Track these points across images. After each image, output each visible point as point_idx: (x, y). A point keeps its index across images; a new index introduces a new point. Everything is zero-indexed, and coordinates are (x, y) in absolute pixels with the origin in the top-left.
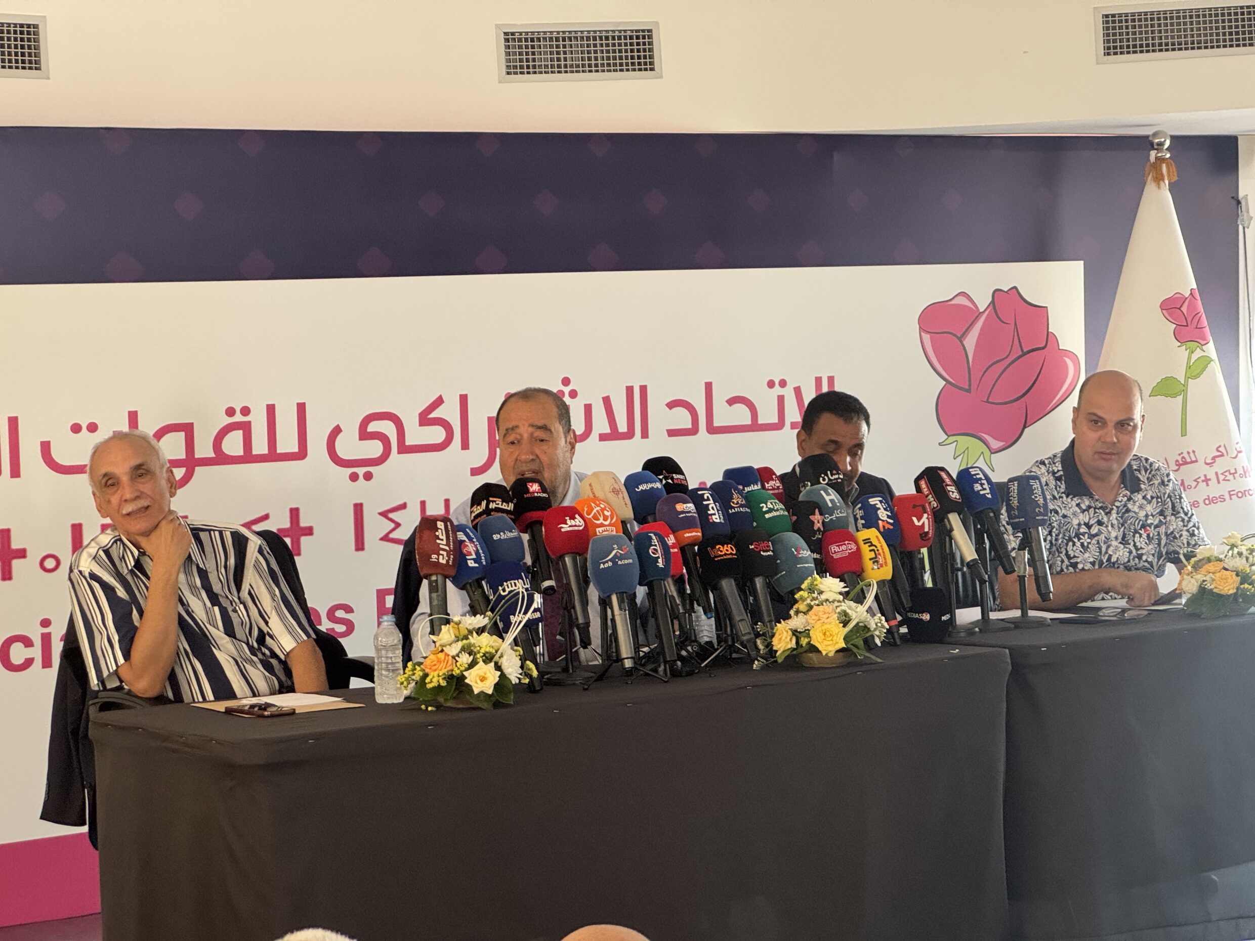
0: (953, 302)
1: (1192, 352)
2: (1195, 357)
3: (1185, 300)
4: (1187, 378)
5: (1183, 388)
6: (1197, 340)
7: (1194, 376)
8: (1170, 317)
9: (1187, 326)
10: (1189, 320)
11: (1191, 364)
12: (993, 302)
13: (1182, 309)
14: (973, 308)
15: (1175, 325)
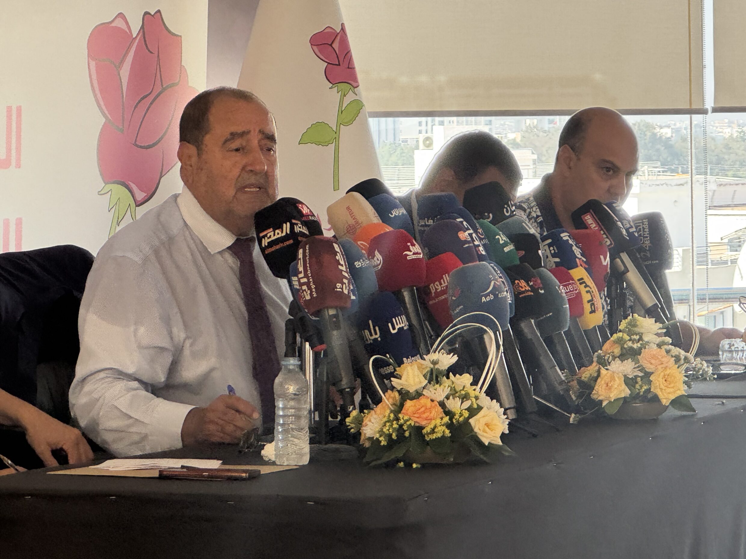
0: (113, 25)
1: (345, 96)
2: (347, 100)
3: (337, 36)
4: (339, 125)
5: (335, 136)
6: (349, 82)
7: (346, 123)
8: (321, 53)
9: (339, 65)
10: (341, 59)
11: (343, 109)
12: (142, 27)
13: (334, 45)
14: (128, 31)
15: (326, 64)
